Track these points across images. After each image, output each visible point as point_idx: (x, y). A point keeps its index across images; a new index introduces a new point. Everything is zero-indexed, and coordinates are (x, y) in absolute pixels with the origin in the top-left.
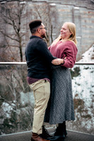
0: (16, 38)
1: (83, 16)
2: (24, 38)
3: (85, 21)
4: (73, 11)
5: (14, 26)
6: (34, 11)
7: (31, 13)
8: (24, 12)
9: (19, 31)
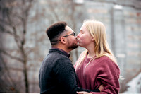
0: (19, 55)
1: (128, 21)
2: (32, 55)
3: (132, 29)
4: (112, 12)
5: (16, 37)
6: (48, 11)
7: (43, 15)
8: (32, 13)
9: (23, 43)
